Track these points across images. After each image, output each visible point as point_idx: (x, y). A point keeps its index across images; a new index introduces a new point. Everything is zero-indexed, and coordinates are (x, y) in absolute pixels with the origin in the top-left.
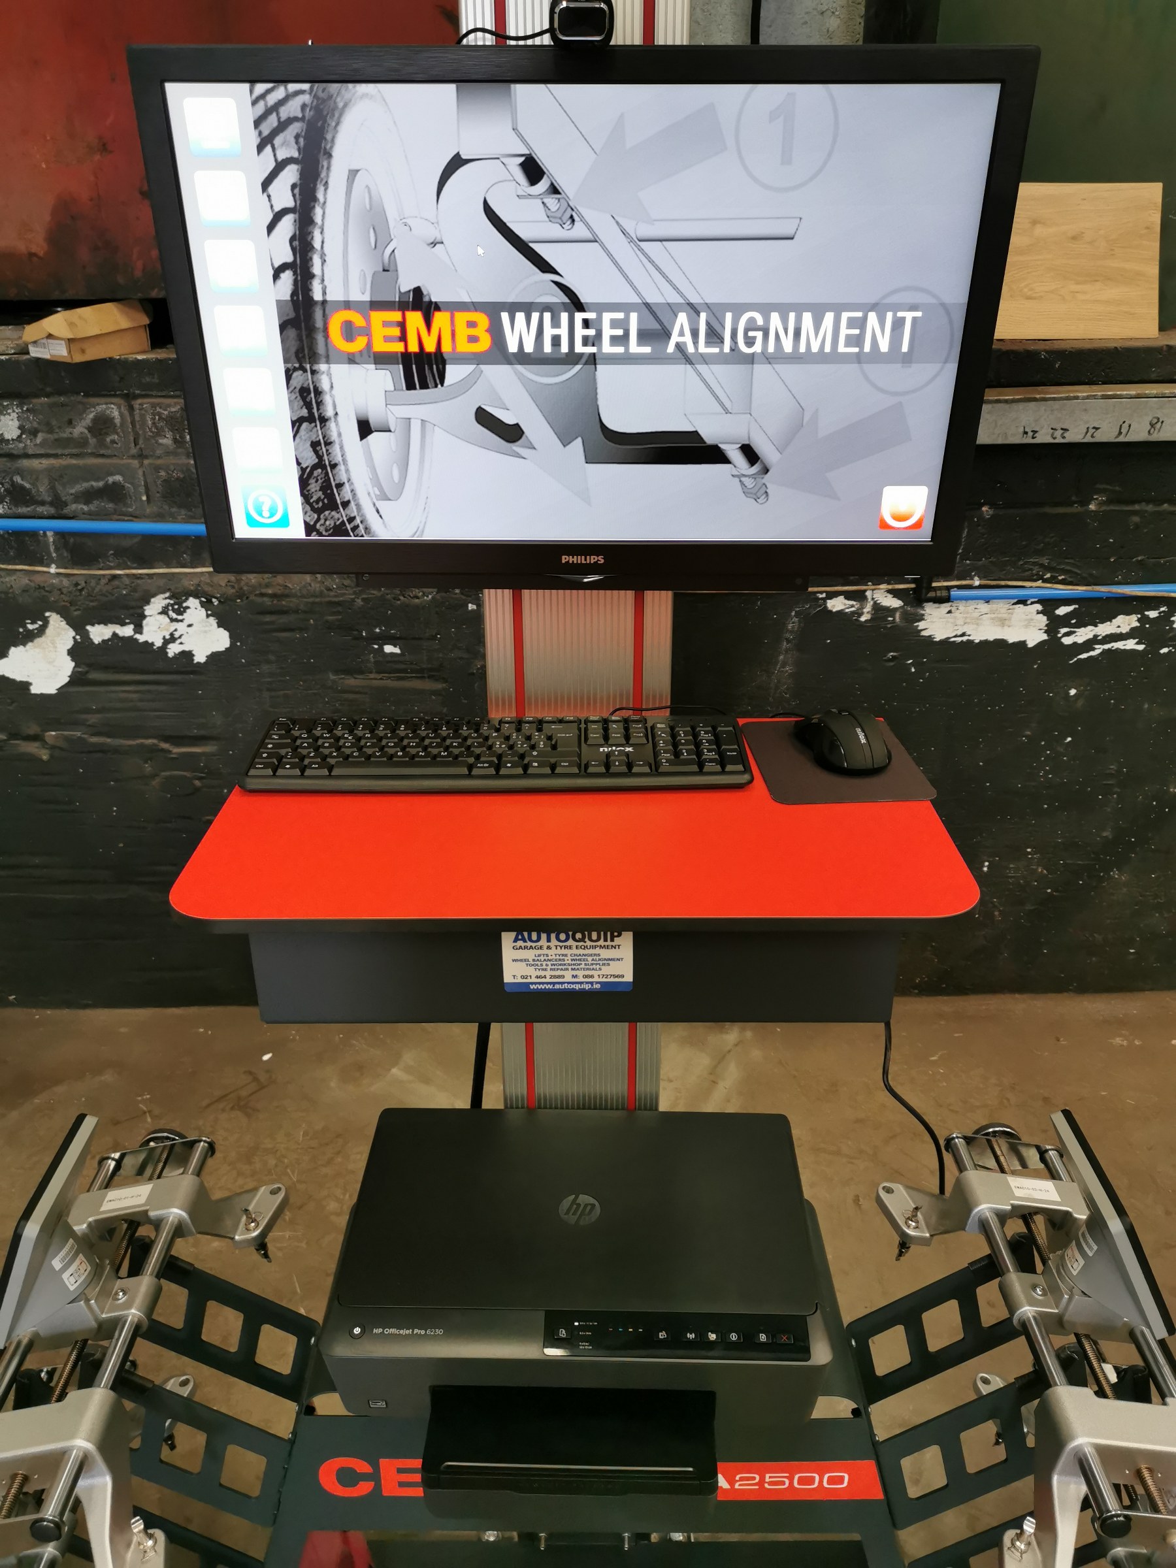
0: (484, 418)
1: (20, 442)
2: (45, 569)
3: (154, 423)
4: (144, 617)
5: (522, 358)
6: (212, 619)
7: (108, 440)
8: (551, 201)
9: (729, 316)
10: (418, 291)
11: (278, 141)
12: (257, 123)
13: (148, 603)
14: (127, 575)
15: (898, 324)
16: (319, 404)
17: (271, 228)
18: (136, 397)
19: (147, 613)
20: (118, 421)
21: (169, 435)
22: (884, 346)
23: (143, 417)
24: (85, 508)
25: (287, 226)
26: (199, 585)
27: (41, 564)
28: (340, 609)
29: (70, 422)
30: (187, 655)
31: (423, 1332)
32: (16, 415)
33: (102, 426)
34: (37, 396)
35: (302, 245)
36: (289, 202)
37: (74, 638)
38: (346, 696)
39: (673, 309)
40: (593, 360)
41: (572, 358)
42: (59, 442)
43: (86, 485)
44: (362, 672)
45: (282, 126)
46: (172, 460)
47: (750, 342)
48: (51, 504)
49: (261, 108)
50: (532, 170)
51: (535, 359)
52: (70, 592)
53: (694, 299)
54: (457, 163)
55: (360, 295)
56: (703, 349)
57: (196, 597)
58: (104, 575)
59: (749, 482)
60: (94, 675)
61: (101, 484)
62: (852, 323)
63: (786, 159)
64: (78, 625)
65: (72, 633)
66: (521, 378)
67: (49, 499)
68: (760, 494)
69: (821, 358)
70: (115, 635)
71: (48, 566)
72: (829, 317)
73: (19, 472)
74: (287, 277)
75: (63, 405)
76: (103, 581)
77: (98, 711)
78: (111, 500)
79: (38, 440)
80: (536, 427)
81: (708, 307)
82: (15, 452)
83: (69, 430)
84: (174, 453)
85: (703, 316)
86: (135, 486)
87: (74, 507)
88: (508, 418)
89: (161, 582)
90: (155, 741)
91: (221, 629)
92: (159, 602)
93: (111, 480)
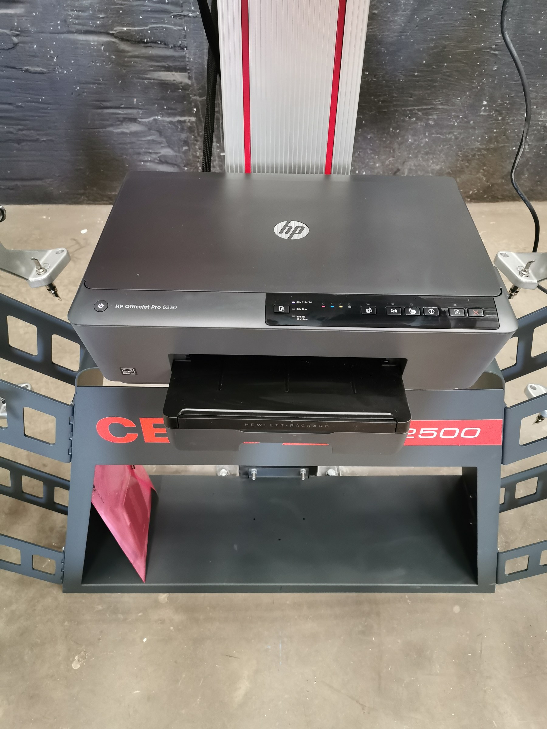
31: (159, 307)
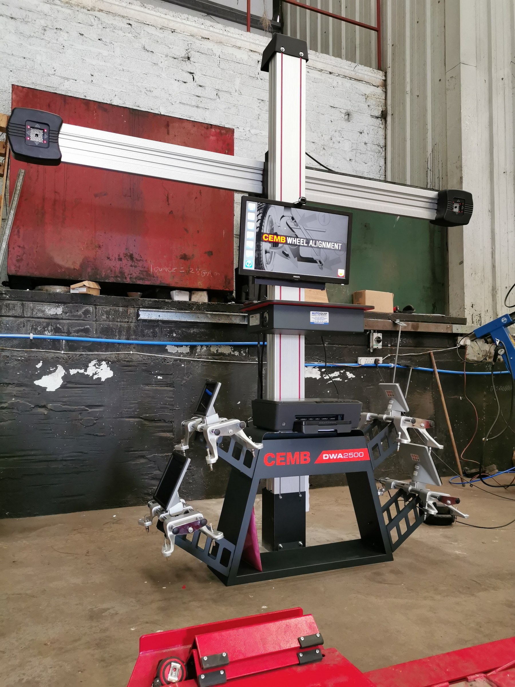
0: (283, 252)
1: (61, 315)
2: (60, 352)
3: (102, 312)
4: (88, 367)
5: (289, 244)
6: (109, 368)
7: (88, 316)
8: (295, 223)
9: (317, 241)
10: (276, 233)
11: (260, 210)
12: (258, 207)
13: (90, 363)
14: (85, 354)
15: (339, 245)
16: (260, 248)
17: (257, 221)
18: (98, 305)
19: (89, 366)
20: (91, 311)
21: (105, 315)
22: (337, 248)
23: (99, 310)
24: (77, 334)
25: (259, 221)
26: (106, 358)
27: (59, 350)
28: (147, 365)
29: (77, 311)
30: (100, 379)
32: (62, 308)
33: (87, 312)
34: (69, 303)
35: (261, 224)
36: (260, 218)
37: (65, 373)
38: (146, 392)
39: (310, 240)
40: (299, 246)
41: (296, 245)
42: (73, 316)
43: (78, 328)
44: (151, 385)
45: (261, 208)
46: (104, 322)
47: (320, 246)
48: (66, 333)
49: (259, 205)
50: (293, 219)
51: (291, 245)
52: (66, 359)
53: (313, 239)
54: (283, 216)
55: (268, 232)
56: (314, 246)
57: (105, 361)
58: (78, 354)
59: (320, 266)
60: (69, 385)
61: (83, 328)
62: (333, 244)
63: (324, 222)
64: (67, 369)
65: (64, 371)
66: (289, 247)
67: (66, 331)
68: (321, 269)
69: (329, 249)
70: (78, 372)
71: (61, 351)
72: (330, 243)
73: (60, 324)
74: (258, 228)
75: (77, 306)
76: (78, 356)
77: (67, 397)
78: (84, 332)
79: (67, 315)
80: (291, 255)
81: (314, 240)
82: (59, 318)
83: (77, 313)
84: (106, 321)
85: (314, 241)
86: (93, 329)
87: (73, 334)
88: (287, 253)
89: (95, 356)
90: (84, 407)
91: (111, 371)
92: (94, 362)
93: (86, 327)
